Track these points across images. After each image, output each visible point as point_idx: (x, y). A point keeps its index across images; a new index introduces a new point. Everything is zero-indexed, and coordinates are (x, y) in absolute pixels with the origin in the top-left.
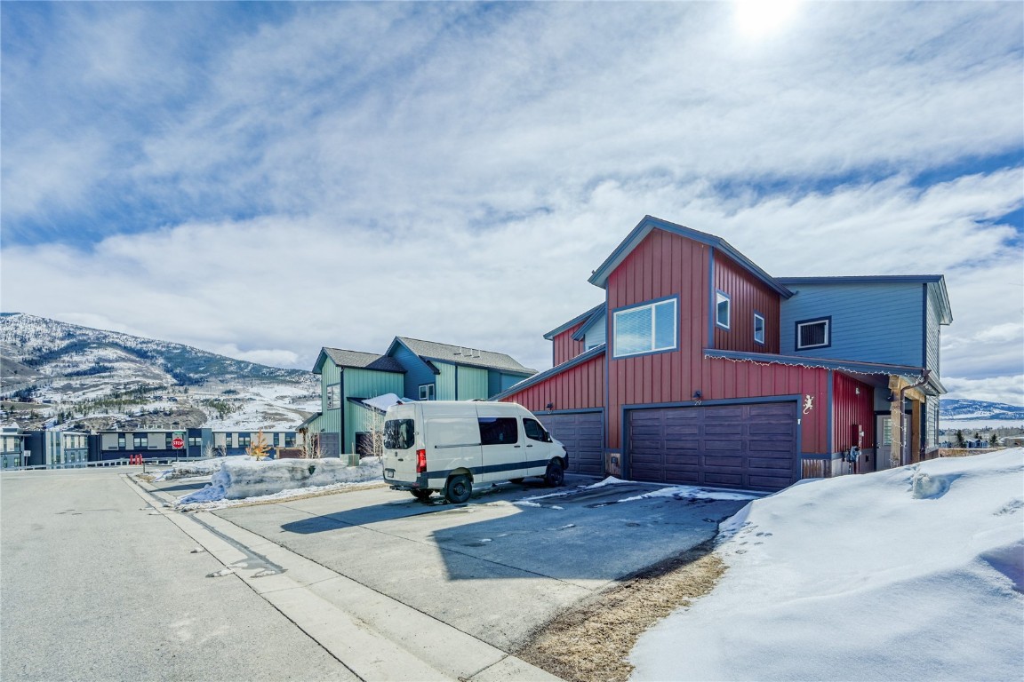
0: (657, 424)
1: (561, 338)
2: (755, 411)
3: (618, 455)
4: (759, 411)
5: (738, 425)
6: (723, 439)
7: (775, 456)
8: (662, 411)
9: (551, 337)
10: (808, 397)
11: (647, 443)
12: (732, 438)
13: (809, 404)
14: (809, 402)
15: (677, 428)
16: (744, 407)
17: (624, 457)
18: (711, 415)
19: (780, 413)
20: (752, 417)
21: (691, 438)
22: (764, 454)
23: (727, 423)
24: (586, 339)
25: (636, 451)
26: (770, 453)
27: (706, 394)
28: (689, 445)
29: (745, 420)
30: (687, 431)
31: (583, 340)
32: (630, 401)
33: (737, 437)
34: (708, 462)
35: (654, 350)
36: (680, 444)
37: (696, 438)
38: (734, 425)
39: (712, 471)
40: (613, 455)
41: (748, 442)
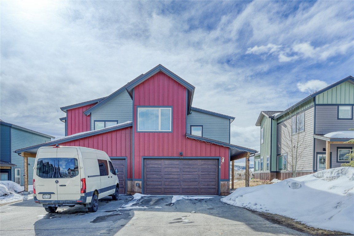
0: (160, 167)
1: (73, 112)
2: (203, 162)
3: (140, 182)
4: (205, 162)
5: (197, 168)
6: (190, 174)
7: (210, 181)
8: (162, 161)
9: (65, 110)
10: (223, 158)
11: (155, 176)
12: (194, 173)
13: (223, 161)
14: (223, 160)
15: (170, 169)
16: (199, 160)
17: (143, 183)
18: (185, 163)
19: (212, 163)
20: (202, 165)
21: (176, 173)
22: (206, 180)
23: (192, 167)
24: (92, 115)
25: (149, 180)
26: (208, 179)
27: (184, 154)
28: (176, 177)
29: (199, 166)
30: (174, 170)
31: (90, 116)
32: (146, 155)
33: (196, 173)
34: (184, 184)
35: (160, 130)
36: (171, 176)
37: (178, 173)
38: (195, 168)
39: (185, 188)
40: (136, 182)
41: (200, 175)
